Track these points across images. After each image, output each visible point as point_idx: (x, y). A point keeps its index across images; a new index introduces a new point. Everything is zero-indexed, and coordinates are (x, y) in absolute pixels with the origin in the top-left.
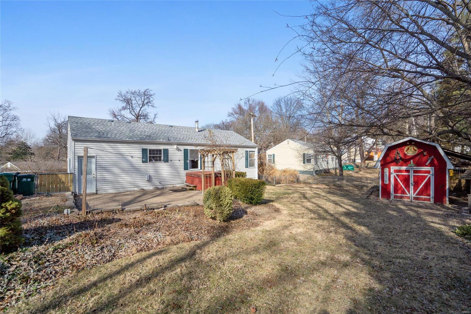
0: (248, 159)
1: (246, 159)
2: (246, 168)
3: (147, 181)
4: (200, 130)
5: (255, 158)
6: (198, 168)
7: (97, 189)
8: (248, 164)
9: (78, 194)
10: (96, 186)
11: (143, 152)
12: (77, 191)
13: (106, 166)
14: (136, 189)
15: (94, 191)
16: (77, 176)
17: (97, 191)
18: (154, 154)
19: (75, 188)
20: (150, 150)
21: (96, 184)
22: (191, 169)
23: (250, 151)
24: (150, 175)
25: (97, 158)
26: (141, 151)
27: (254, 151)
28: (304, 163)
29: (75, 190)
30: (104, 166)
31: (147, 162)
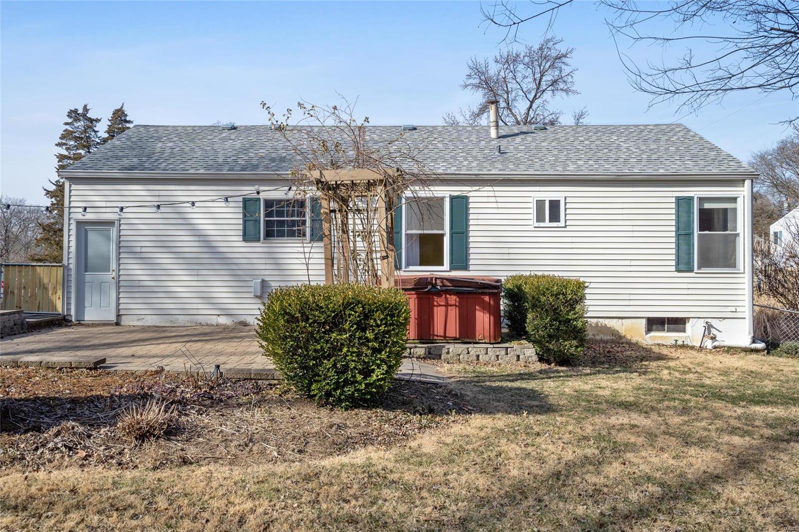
0: (690, 235)
1: (678, 236)
2: (678, 271)
3: (257, 297)
4: (502, 132)
5: (740, 230)
6: (442, 265)
7: (118, 310)
8: (690, 253)
9: (73, 320)
10: (118, 304)
11: (245, 208)
12: (73, 312)
13: (143, 250)
14: (223, 320)
15: (113, 318)
16: (73, 273)
17: (119, 316)
18: (280, 214)
19: (69, 304)
20: (269, 203)
21: (118, 299)
22: (412, 268)
23: (702, 200)
24: (263, 281)
25: (123, 227)
26: (241, 205)
27: (734, 200)
29: (69, 309)
30: (138, 250)
31: (259, 240)
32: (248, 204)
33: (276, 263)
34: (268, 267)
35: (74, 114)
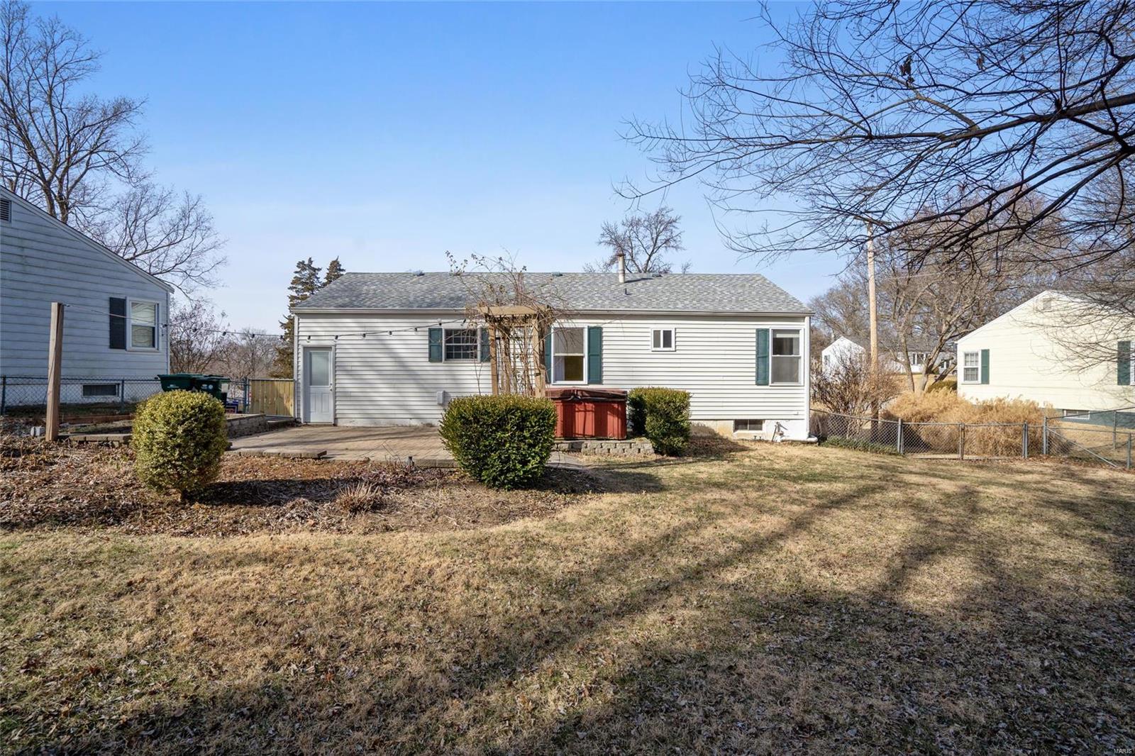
0: (766, 357)
1: (758, 358)
2: (758, 384)
3: (440, 404)
4: (628, 278)
5: (801, 354)
6: (582, 380)
7: (335, 415)
8: (766, 371)
9: (302, 422)
10: (335, 410)
11: (430, 336)
12: (302, 416)
13: (354, 368)
14: (414, 423)
15: (331, 420)
16: (301, 386)
17: (336, 419)
18: (457, 340)
19: (298, 410)
20: (449, 332)
21: (335, 406)
22: (558, 382)
23: (775, 331)
24: (444, 392)
25: (338, 351)
26: (427, 333)
27: (797, 331)
28: (1120, 383)
29: (299, 414)
30: (349, 368)
31: (441, 361)
32: (433, 333)
33: (454, 378)
34: (448, 381)
35: (302, 265)
